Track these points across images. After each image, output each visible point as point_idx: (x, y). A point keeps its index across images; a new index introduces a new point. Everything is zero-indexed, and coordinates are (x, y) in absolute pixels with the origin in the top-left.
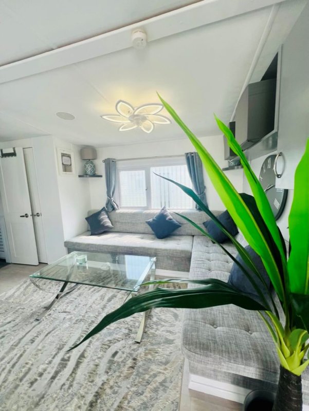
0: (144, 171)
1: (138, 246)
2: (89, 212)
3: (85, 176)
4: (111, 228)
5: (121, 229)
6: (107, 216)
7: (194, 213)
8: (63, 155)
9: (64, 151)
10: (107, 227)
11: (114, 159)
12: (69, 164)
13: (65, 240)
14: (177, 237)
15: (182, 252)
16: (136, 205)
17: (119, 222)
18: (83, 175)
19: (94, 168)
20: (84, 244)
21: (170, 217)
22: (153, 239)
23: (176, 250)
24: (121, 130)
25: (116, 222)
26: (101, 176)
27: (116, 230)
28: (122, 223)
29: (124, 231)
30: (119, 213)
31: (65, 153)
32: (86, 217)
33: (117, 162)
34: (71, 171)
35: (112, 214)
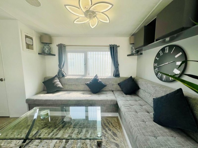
0: (83, 54)
1: (84, 99)
2: (45, 78)
3: (43, 54)
4: (62, 88)
5: (69, 89)
6: (59, 80)
7: (112, 78)
8: (26, 37)
9: (27, 34)
10: (59, 87)
11: (65, 45)
12: (32, 44)
13: (27, 98)
14: (104, 92)
15: (112, 101)
16: (77, 74)
17: (67, 84)
18: (42, 53)
19: (50, 49)
20: (43, 100)
21: (100, 80)
22: (90, 94)
23: (108, 100)
24: (75, 22)
25: (65, 84)
26: (55, 55)
27: (65, 89)
28: (69, 85)
29: (71, 90)
30: (67, 79)
31: (28, 35)
32: (43, 81)
33: (66, 47)
34: (32, 49)
35: (62, 79)
